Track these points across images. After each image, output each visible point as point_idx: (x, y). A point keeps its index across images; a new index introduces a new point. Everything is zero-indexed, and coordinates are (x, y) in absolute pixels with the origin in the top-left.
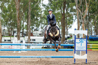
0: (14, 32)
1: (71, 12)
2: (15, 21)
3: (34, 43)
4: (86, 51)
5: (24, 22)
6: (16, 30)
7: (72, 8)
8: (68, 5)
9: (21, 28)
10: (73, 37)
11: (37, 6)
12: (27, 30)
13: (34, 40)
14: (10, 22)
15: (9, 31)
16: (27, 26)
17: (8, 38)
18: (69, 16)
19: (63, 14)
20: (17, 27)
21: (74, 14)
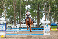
0: (13, 22)
1: (42, 11)
2: (13, 16)
3: (23, 27)
4: (50, 31)
5: (18, 17)
6: (14, 21)
7: (42, 9)
8: (40, 8)
9: (16, 20)
10: (43, 24)
11: (25, 8)
12: (19, 21)
13: (23, 26)
14: (10, 17)
15: (10, 21)
16: (19, 19)
17: (10, 25)
18: (41, 13)
19: (38, 13)
20: (14, 19)
21: (43, 13)
